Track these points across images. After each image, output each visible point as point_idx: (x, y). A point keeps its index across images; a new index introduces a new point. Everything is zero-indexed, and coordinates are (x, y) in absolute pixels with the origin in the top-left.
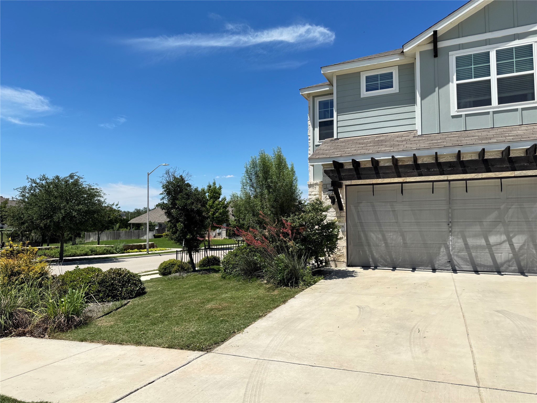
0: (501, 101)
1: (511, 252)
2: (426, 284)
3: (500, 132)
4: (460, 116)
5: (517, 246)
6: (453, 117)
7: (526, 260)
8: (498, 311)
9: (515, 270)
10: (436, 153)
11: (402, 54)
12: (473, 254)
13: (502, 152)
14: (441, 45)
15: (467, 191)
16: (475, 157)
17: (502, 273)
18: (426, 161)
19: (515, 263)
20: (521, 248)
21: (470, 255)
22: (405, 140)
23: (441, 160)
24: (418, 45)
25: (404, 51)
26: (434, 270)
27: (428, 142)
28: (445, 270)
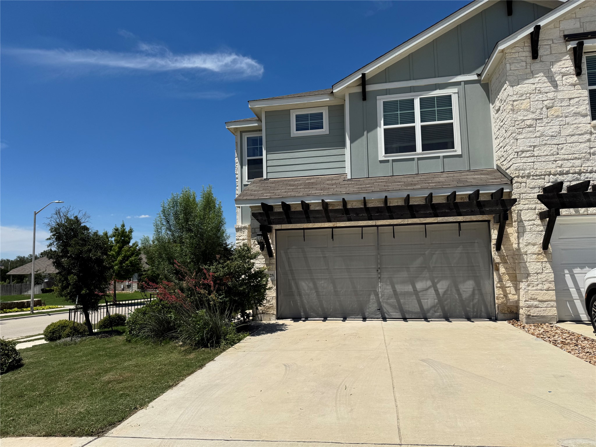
0: (425, 148)
1: (436, 298)
2: (356, 335)
3: (424, 178)
4: (388, 161)
5: (441, 291)
6: (381, 162)
7: (449, 304)
8: (423, 360)
9: (440, 315)
10: (364, 198)
11: (332, 94)
12: (402, 301)
13: (426, 198)
14: (370, 88)
15: (394, 237)
16: (401, 203)
17: (429, 320)
18: (355, 206)
19: (440, 308)
20: (445, 293)
21: (398, 301)
22: (335, 184)
23: (370, 205)
24: (348, 87)
25: (334, 91)
26: (364, 319)
27: (357, 186)
28: (375, 318)
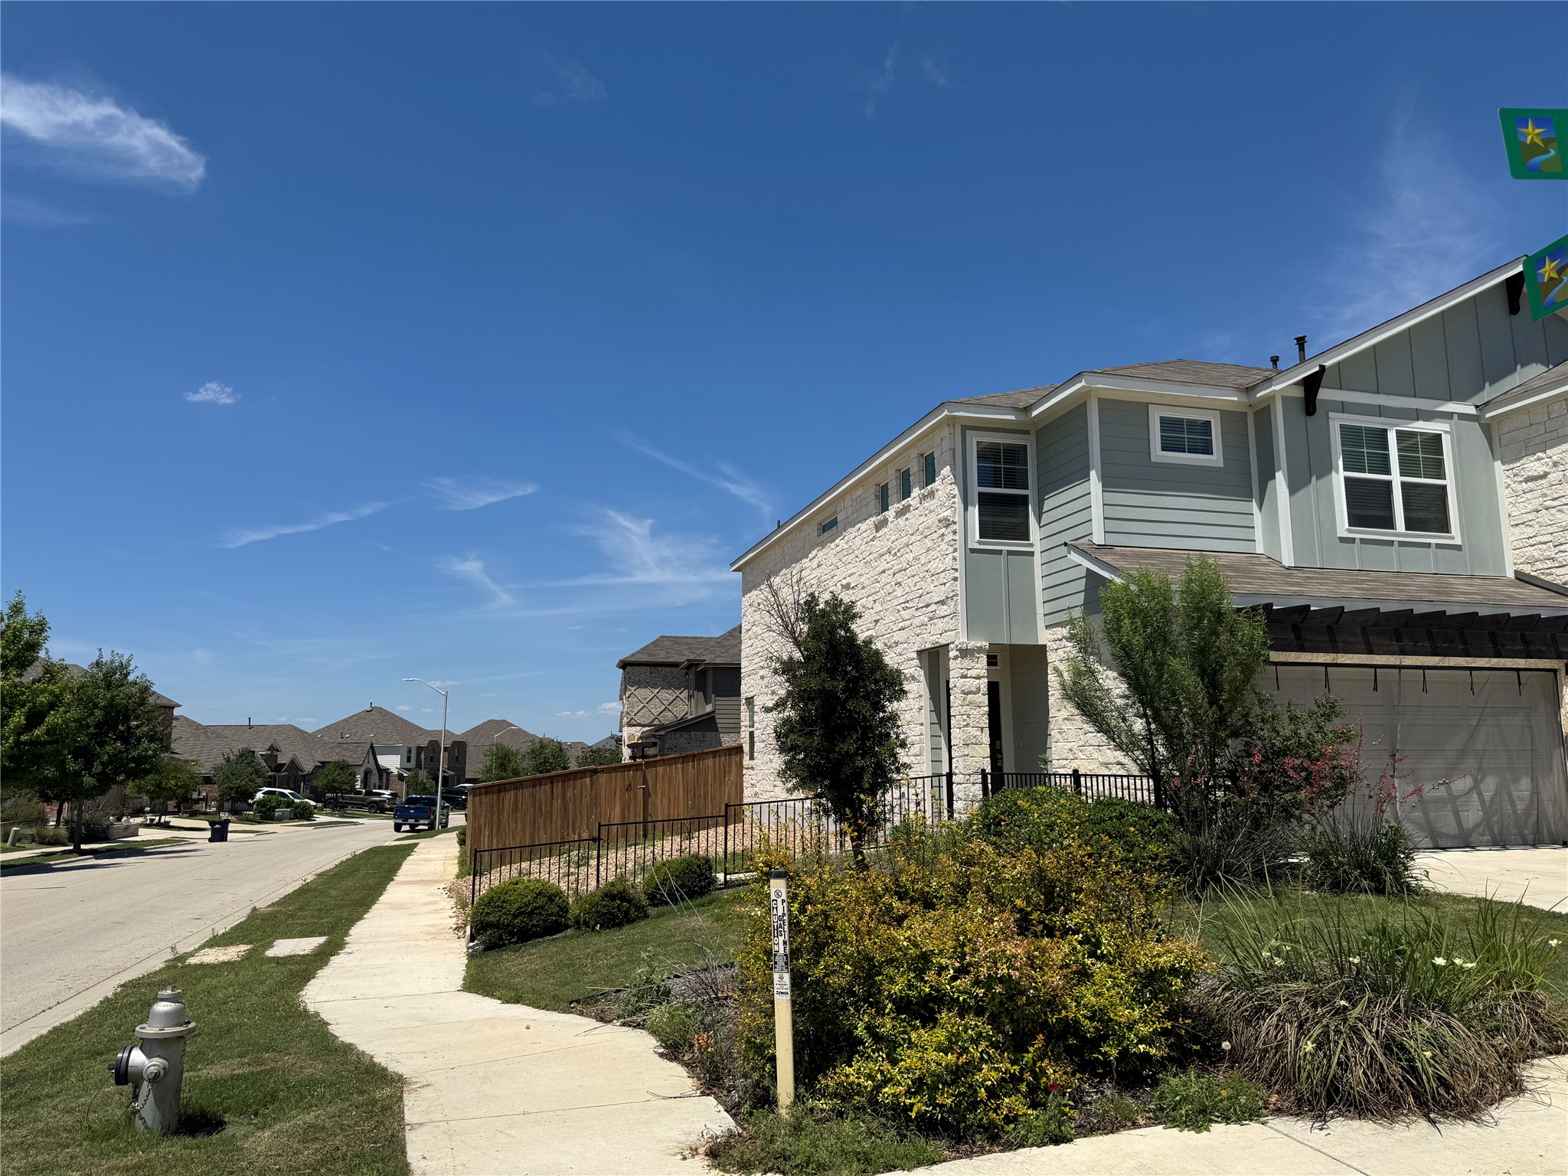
0: (1410, 525)
1: (1482, 808)
4: (1353, 541)
6: (1343, 540)
9: (1488, 841)
11: (1243, 390)
12: (1432, 815)
15: (1425, 690)
19: (1486, 828)
20: (1492, 801)
21: (1426, 815)
